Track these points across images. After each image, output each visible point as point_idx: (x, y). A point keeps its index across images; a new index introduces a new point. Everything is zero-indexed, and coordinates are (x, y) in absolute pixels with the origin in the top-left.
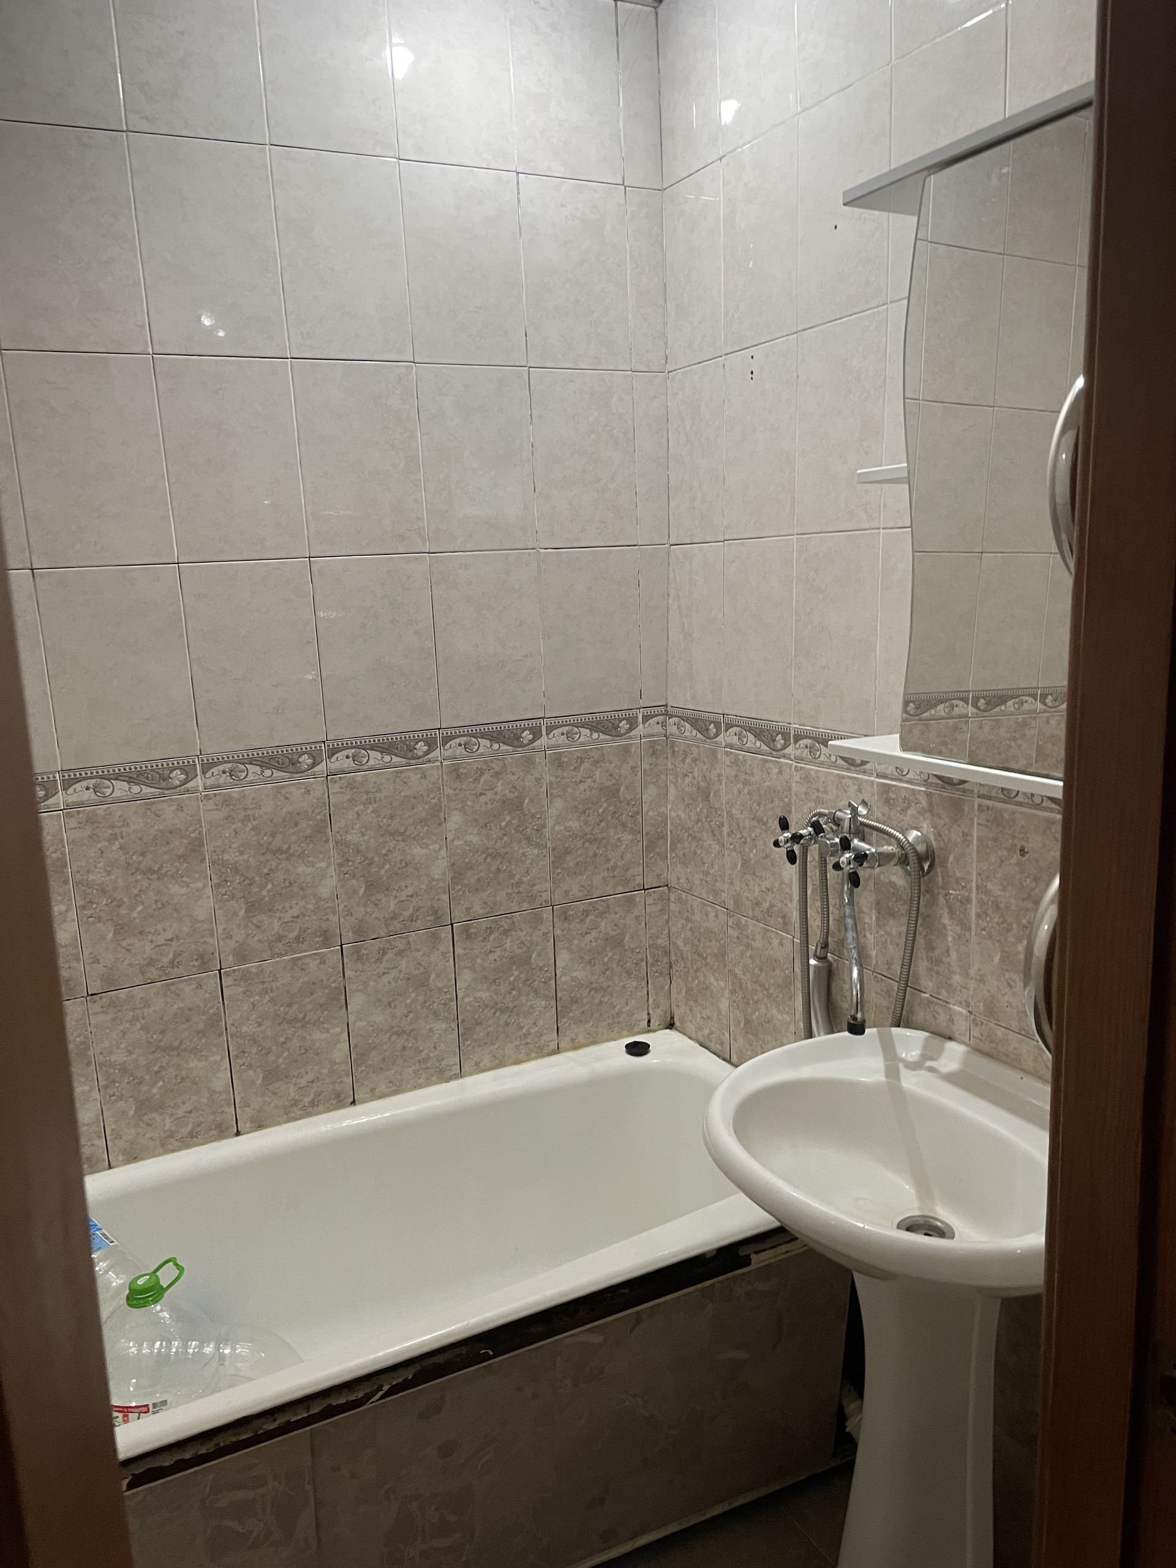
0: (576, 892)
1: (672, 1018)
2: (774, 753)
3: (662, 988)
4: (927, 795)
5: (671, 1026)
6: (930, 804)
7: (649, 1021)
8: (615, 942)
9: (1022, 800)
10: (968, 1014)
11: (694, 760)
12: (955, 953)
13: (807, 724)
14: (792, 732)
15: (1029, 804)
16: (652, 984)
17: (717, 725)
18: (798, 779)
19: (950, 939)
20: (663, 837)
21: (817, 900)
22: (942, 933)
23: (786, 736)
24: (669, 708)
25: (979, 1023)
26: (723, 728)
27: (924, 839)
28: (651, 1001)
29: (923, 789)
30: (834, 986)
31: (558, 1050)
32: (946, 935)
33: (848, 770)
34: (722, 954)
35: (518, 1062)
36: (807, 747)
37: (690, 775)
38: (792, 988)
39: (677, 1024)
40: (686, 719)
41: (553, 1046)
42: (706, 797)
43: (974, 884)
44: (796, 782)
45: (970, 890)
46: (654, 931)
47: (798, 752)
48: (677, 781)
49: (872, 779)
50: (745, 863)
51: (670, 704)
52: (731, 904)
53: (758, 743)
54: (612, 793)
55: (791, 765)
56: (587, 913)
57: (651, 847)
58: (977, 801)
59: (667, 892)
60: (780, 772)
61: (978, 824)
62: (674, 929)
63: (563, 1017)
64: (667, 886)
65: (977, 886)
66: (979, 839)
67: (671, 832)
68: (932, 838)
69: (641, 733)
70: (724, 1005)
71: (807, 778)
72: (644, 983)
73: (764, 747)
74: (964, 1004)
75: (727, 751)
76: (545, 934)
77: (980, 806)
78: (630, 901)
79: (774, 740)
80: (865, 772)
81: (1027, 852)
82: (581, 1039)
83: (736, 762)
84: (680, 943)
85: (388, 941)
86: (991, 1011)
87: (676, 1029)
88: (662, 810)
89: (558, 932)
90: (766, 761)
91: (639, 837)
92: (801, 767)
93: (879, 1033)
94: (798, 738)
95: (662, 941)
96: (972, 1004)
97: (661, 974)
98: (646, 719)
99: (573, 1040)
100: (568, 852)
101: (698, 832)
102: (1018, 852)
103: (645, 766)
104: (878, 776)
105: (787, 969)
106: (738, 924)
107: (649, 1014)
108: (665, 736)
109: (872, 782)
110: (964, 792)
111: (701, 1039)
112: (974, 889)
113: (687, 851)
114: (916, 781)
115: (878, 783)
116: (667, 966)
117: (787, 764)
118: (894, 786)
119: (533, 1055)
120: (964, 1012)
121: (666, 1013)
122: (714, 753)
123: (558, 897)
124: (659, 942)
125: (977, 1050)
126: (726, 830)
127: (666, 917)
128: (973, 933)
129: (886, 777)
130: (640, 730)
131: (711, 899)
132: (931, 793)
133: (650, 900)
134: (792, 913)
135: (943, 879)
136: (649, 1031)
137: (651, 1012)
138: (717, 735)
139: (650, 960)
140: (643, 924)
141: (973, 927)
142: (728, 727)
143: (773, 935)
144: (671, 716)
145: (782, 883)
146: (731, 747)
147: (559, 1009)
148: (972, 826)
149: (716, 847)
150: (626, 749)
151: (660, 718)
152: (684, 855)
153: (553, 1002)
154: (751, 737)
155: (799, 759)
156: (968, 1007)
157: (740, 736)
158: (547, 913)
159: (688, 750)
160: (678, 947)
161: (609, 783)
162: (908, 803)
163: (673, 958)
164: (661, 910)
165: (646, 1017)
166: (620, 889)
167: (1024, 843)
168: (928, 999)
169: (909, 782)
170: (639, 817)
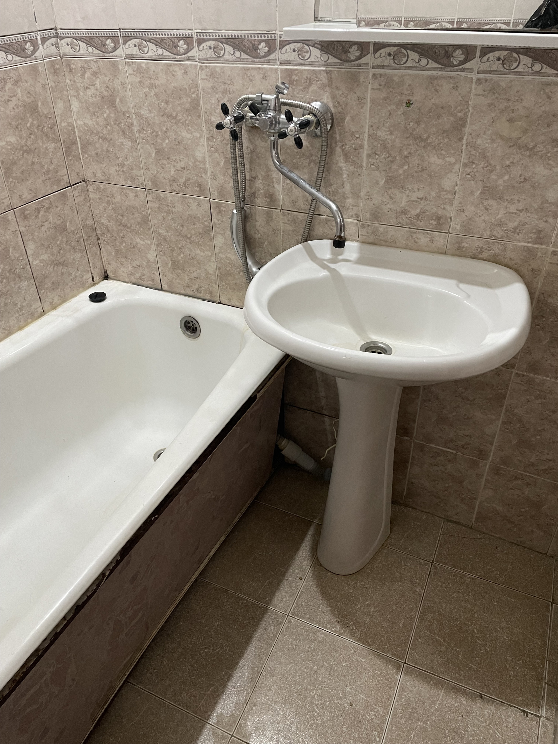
0: (27, 196)
1: (106, 272)
2: (178, 57)
3: (96, 254)
4: (327, 73)
5: (106, 277)
6: (330, 80)
7: (93, 278)
8: (61, 229)
9: (411, 65)
10: (358, 222)
11: (95, 74)
12: (348, 185)
13: (208, 28)
14: (195, 37)
15: (416, 67)
16: (90, 253)
17: (115, 40)
18: (204, 77)
19: (345, 176)
20: (74, 143)
21: (229, 169)
22: (339, 173)
23: (188, 41)
24: (59, 31)
25: (366, 226)
26: (121, 41)
28: (91, 265)
29: (324, 69)
30: (248, 225)
31: (44, 313)
32: (341, 174)
33: (253, 62)
34: (145, 221)
35: (20, 328)
36: (210, 48)
37: (92, 87)
38: (211, 233)
39: (110, 274)
40: (80, 38)
41: (40, 310)
42: (112, 105)
43: (366, 135)
44: (202, 79)
45: (363, 139)
46: (83, 216)
47: (202, 54)
48: (79, 94)
49: (276, 66)
50: (159, 152)
51: (59, 27)
52: (149, 185)
53: (160, 51)
54: (32, 109)
55: (196, 65)
56: (38, 210)
58: (372, 71)
59: (85, 185)
60: (186, 73)
61: (373, 89)
62: (96, 212)
63: (41, 290)
64: (84, 181)
65: (369, 135)
66: (372, 101)
67: (80, 138)
68: (331, 105)
69: (43, 54)
70: (152, 255)
71: (213, 74)
72: (85, 253)
73: (167, 54)
74: (354, 216)
75: (128, 62)
76: (14, 232)
77: (374, 75)
78: (64, 195)
79: (176, 46)
80: (268, 62)
81: (412, 104)
82: (56, 300)
83: (139, 70)
84: (104, 221)
86: (376, 215)
87: (111, 279)
88: (70, 120)
89: (22, 229)
90: (171, 65)
91: (59, 145)
92: (206, 66)
94: (201, 41)
95: (89, 222)
96: (361, 215)
97: (93, 245)
98: (44, 40)
99: (51, 303)
100: (14, 163)
101: (108, 134)
102: (405, 105)
103: (51, 84)
104: (282, 64)
105: (206, 221)
106: (158, 198)
107: (92, 273)
108: (60, 56)
109: (277, 69)
110: (360, 66)
111: (135, 281)
112: (366, 139)
113: (99, 151)
114: (316, 63)
115: (281, 69)
116: (96, 239)
117: (191, 65)
118: (297, 70)
119: (29, 320)
120: (355, 221)
121: (101, 270)
122: (114, 66)
123: (16, 202)
124: (88, 223)
125: (364, 242)
126: (136, 128)
127: (88, 204)
128: (364, 169)
129: (289, 63)
130: (41, 52)
131: (129, 183)
132: (330, 71)
133: (76, 193)
134: (207, 181)
135: (340, 134)
136: (94, 284)
137: (93, 272)
138: (115, 49)
139: (85, 238)
140: (76, 211)
141: (364, 164)
142: (126, 40)
143: (191, 201)
144: (62, 38)
145: (196, 161)
146: (133, 57)
147: (37, 284)
148: (367, 91)
149: (128, 144)
150: (34, 69)
151: (53, 40)
152: (97, 154)
153: (32, 281)
154: (152, 46)
155: (203, 60)
156: (358, 218)
157: (140, 47)
158: (10, 215)
159: (86, 66)
160: (102, 224)
161: (28, 101)
162: (309, 82)
163: (99, 232)
164: (84, 200)
165: (90, 275)
166: (56, 188)
167: (410, 98)
168: (326, 220)
169: (310, 65)
170: (56, 127)
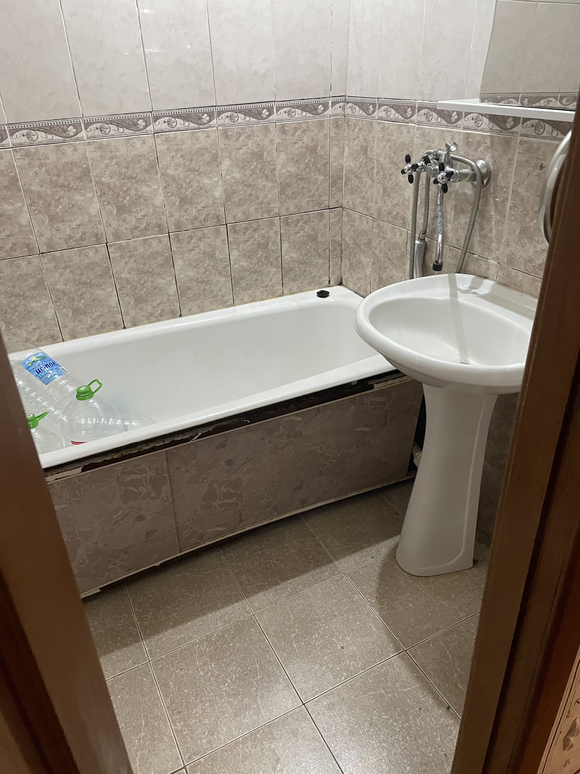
0: (292, 209)
1: (342, 280)
2: (405, 120)
3: (337, 264)
4: (491, 137)
5: (341, 284)
6: (492, 143)
7: (329, 281)
8: (313, 238)
9: (545, 135)
10: (498, 264)
11: (360, 129)
12: (495, 231)
13: (426, 99)
14: (417, 105)
15: (549, 137)
16: (332, 261)
17: (374, 105)
18: (417, 135)
19: (493, 223)
20: (340, 178)
21: (422, 208)
22: (489, 220)
23: (413, 109)
24: (347, 98)
25: (503, 268)
26: (377, 107)
27: (487, 166)
28: (331, 271)
29: (489, 134)
30: (427, 255)
31: (282, 295)
32: (491, 222)
33: (447, 126)
34: (369, 243)
35: (262, 300)
36: (424, 114)
37: (357, 139)
38: (405, 259)
39: (344, 282)
40: (356, 103)
41: (280, 292)
42: (366, 153)
43: (511, 190)
44: (417, 137)
45: (509, 193)
46: (333, 232)
47: (419, 118)
48: (350, 144)
49: (460, 130)
50: (385, 190)
51: (348, 95)
52: (375, 215)
53: (397, 115)
54: (313, 150)
55: (415, 127)
56: (298, 221)
57: (334, 183)
58: (520, 138)
59: (341, 210)
60: (408, 132)
61: (519, 153)
62: (344, 232)
63: (285, 277)
64: (342, 207)
65: (513, 191)
66: (518, 162)
67: (345, 175)
68: (491, 164)
69: (331, 113)
70: (368, 271)
71: (423, 135)
72: (327, 261)
73: (400, 117)
74: (496, 258)
75: (379, 122)
76: (276, 232)
77: (521, 141)
78: (322, 215)
79: (406, 112)
80: (456, 127)
81: (544, 167)
82: (295, 289)
83: (384, 129)
84: (347, 239)
85: (194, 232)
86: (511, 261)
87: (343, 286)
88: (341, 162)
89: (283, 231)
90: (400, 126)
91: (327, 178)
92: (420, 128)
93: (449, 277)
94: (420, 109)
95: (338, 238)
96: (501, 258)
97: (337, 256)
98: (334, 104)
99: (290, 290)
100: (288, 185)
101: (360, 174)
102: (539, 167)
103: (332, 134)
104: (464, 128)
105: (403, 248)
106: (379, 226)
107: (329, 278)
108: (344, 116)
109: (461, 132)
110: (513, 134)
111: (356, 289)
112: (511, 193)
113: (353, 186)
114: (485, 130)
115: (464, 133)
116: (340, 252)
117: (412, 126)
118: (472, 134)
119: (270, 296)
120: (496, 263)
121: (338, 277)
122: (371, 124)
123: (283, 212)
124: (336, 239)
125: (500, 283)
126: (375, 171)
127: (340, 225)
128: (507, 218)
129: (468, 129)
130: (330, 111)
131: (365, 212)
132: (493, 136)
133: (332, 215)
134: (408, 216)
135: (494, 188)
136: (329, 286)
137: (331, 276)
138: (373, 112)
139: (331, 250)
140: (328, 228)
141: (507, 215)
142: (380, 106)
143: (397, 230)
144: (348, 103)
145: (404, 199)
146: (381, 119)
147: (283, 273)
148: (514, 154)
149: (370, 182)
150: (321, 124)
151: (342, 104)
152: (352, 188)
153: (280, 269)
154: (393, 111)
155: (419, 123)
156: (498, 260)
157: (386, 111)
158: (276, 220)
159: (356, 123)
160: (346, 241)
161: (311, 145)
162: (479, 143)
163: (343, 248)
164: (338, 221)
165: (328, 279)
166: (316, 208)
167: (544, 162)
168: (477, 258)
169: (482, 131)
170: (328, 165)
